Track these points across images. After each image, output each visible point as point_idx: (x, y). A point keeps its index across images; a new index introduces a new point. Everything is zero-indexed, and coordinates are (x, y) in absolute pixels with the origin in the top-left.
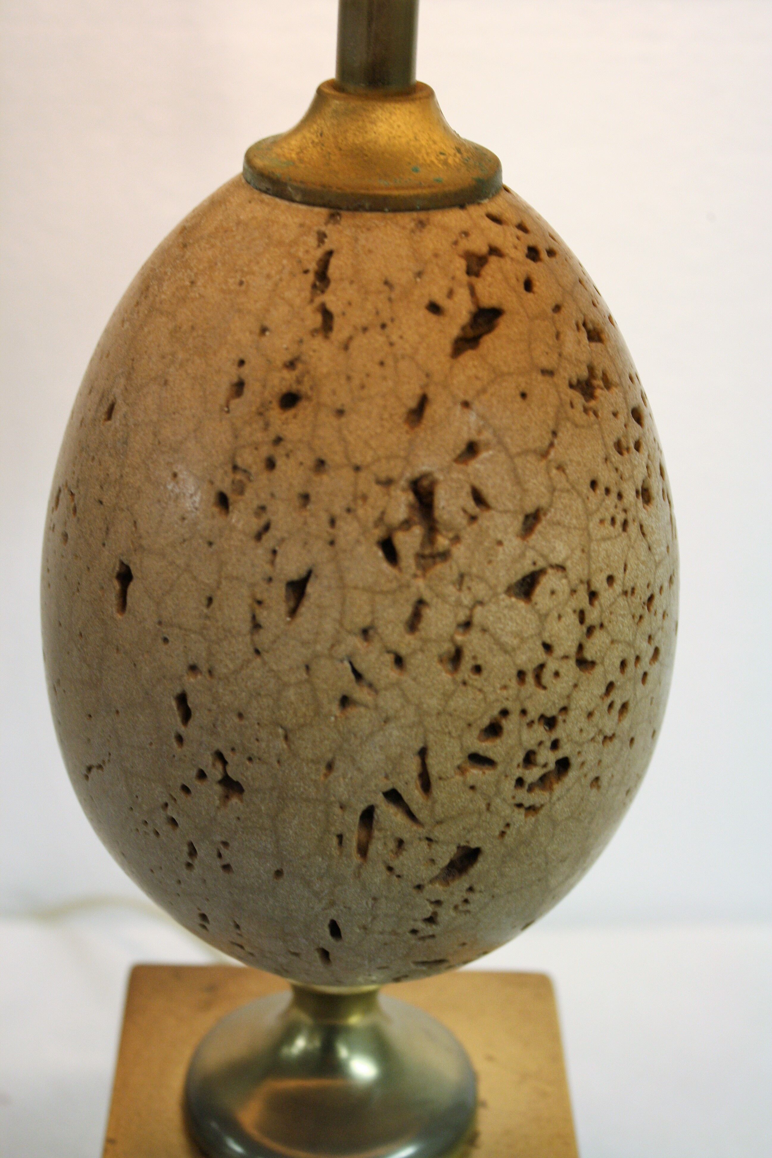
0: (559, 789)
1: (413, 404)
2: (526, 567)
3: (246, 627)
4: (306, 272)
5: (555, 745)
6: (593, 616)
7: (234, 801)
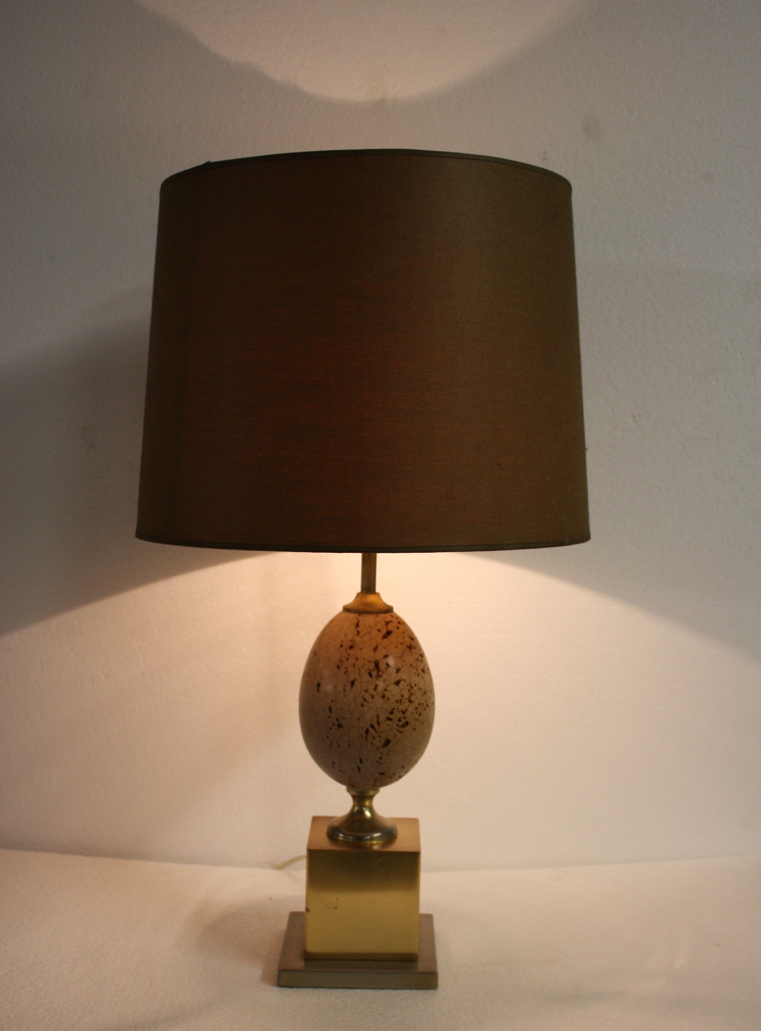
0: (406, 728)
1: (374, 647)
2: (397, 679)
3: (343, 691)
4: (354, 624)
6: (412, 691)
7: (341, 729)
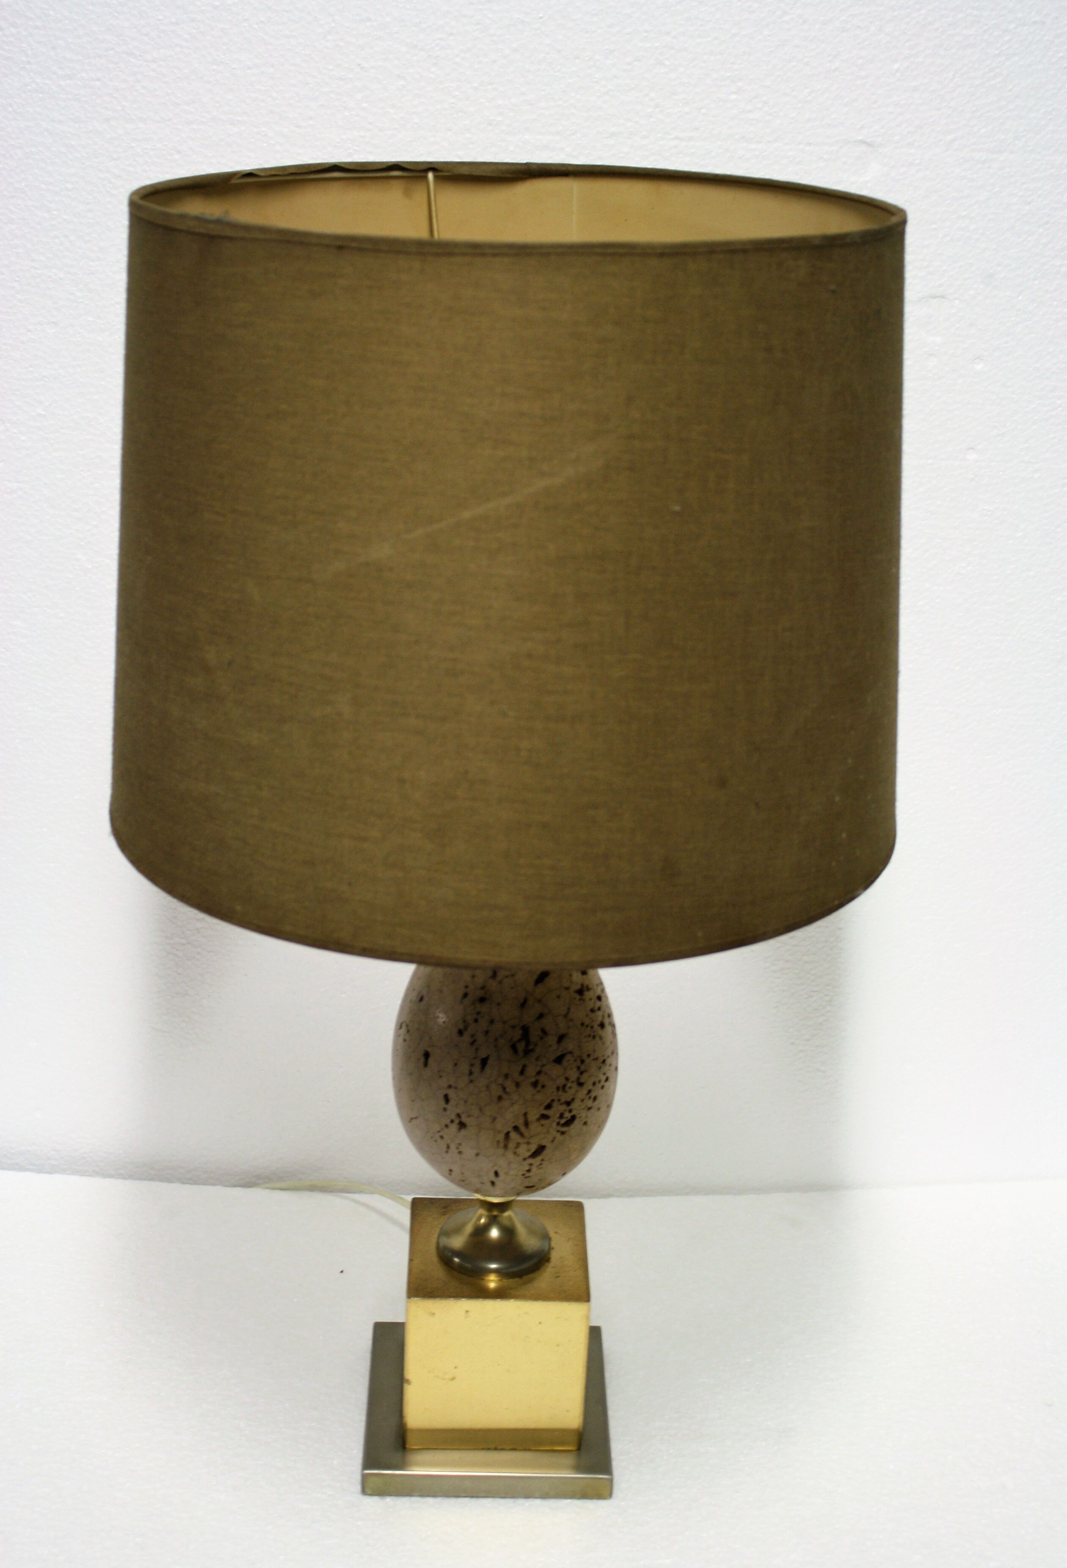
0: (572, 1126)
1: (522, 1001)
2: (559, 1054)
3: (467, 1072)
5: (570, 1111)
6: (583, 1068)
7: (464, 1130)
